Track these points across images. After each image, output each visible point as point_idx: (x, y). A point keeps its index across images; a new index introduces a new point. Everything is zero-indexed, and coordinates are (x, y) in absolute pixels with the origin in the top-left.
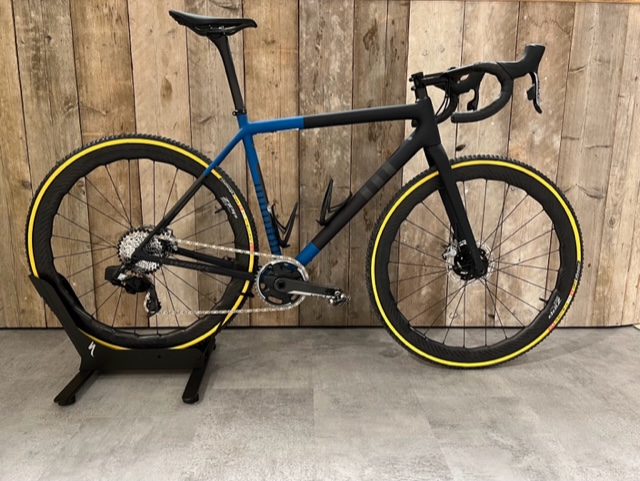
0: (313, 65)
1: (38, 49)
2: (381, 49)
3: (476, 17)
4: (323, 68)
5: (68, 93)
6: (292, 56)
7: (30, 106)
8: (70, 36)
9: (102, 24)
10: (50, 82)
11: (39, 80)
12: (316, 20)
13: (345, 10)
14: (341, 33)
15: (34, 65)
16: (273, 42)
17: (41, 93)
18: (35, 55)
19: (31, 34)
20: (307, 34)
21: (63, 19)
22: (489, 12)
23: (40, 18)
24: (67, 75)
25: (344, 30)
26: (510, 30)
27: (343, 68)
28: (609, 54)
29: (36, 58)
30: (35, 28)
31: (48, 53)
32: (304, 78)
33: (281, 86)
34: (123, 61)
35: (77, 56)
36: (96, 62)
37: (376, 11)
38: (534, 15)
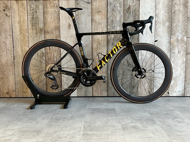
0: (112, 18)
1: (33, 15)
2: (132, 13)
3: (159, 3)
4: (115, 19)
5: (41, 27)
6: (106, 16)
7: (30, 31)
8: (42, 11)
9: (52, 8)
10: (36, 24)
12: (112, 5)
13: (121, 2)
14: (119, 8)
15: (32, 20)
17: (33, 27)
19: (32, 11)
20: (110, 9)
21: (41, 7)
22: (163, 2)
23: (34, 7)
24: (41, 22)
25: (121, 8)
26: (169, 7)
27: (120, 19)
29: (33, 18)
30: (33, 9)
32: (109, 22)
33: (102, 24)
34: (57, 18)
35: (44, 17)
36: (50, 19)
37: (130, 2)
38: (176, 2)
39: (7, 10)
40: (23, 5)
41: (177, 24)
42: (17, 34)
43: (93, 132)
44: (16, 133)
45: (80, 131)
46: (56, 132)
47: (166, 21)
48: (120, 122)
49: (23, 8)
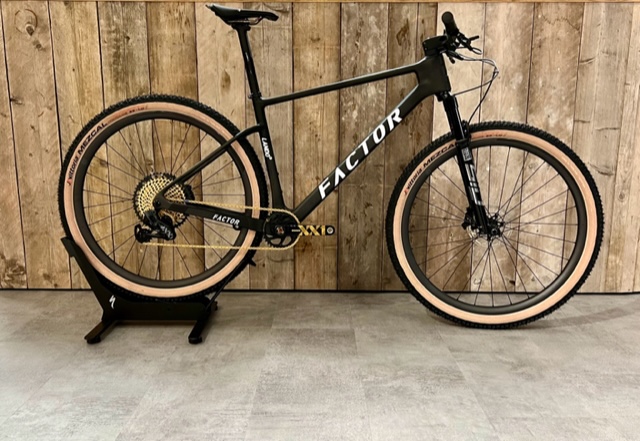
0: (353, 59)
1: (118, 48)
2: (412, 44)
3: (496, 16)
4: (362, 62)
5: (142, 85)
6: (334, 51)
8: (145, 36)
9: (172, 26)
10: (127, 75)
11: (118, 73)
12: (355, 21)
13: (381, 11)
14: (377, 30)
15: (114, 61)
16: (319, 39)
17: (119, 84)
18: (116, 53)
19: (113, 35)
20: (347, 33)
21: (141, 22)
22: (507, 12)
23: (121, 22)
24: (142, 69)
25: (380, 29)
26: (526, 27)
27: (379, 62)
28: (616, 47)
29: (117, 55)
30: (116, 30)
31: (127, 51)
32: (344, 70)
33: (324, 77)
34: (190, 57)
35: (151, 53)
36: (166, 58)
37: (408, 12)
38: (547, 14)
39: (38, 30)
40: (87, 14)
41: (548, 80)
42: (70, 103)
43: (281, 407)
44: (64, 407)
45: (246, 403)
46: (180, 404)
47: (516, 71)
48: (363, 373)
49: (87, 24)
